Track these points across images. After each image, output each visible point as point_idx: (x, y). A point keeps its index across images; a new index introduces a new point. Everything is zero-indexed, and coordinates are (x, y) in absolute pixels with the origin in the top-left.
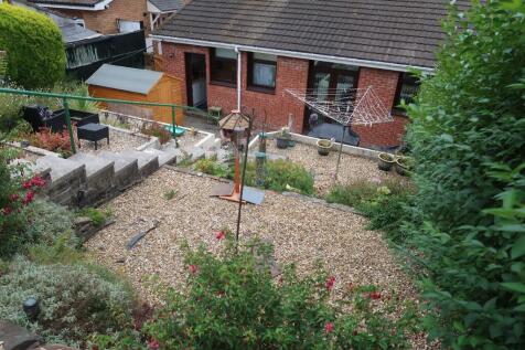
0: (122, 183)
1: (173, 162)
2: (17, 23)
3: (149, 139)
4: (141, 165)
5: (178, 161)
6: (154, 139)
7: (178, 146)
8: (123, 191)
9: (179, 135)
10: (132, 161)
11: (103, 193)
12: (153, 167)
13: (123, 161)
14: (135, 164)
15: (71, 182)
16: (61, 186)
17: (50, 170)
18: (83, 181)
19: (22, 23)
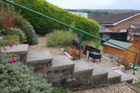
0: (95, 83)
1: (130, 82)
2: (87, 22)
3: (119, 66)
4: (110, 76)
5: (134, 82)
6: (122, 66)
7: (134, 74)
8: (94, 88)
9: (135, 70)
10: (105, 72)
11: (82, 85)
12: (117, 80)
13: (100, 71)
14: (106, 75)
15: (64, 71)
16: (56, 71)
17: (52, 59)
18: (71, 73)
19: (89, 22)
